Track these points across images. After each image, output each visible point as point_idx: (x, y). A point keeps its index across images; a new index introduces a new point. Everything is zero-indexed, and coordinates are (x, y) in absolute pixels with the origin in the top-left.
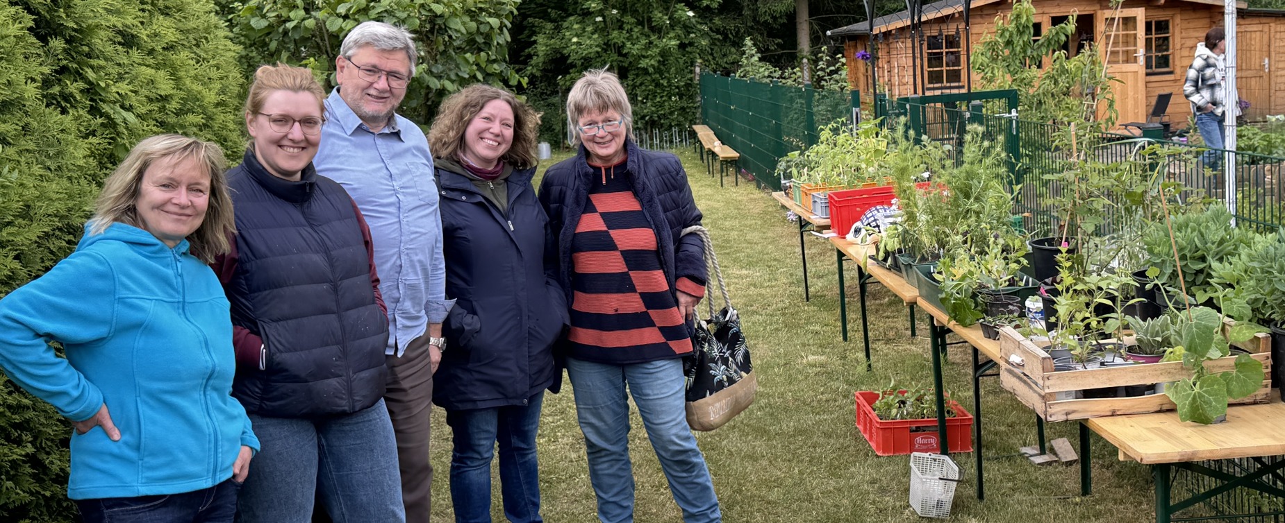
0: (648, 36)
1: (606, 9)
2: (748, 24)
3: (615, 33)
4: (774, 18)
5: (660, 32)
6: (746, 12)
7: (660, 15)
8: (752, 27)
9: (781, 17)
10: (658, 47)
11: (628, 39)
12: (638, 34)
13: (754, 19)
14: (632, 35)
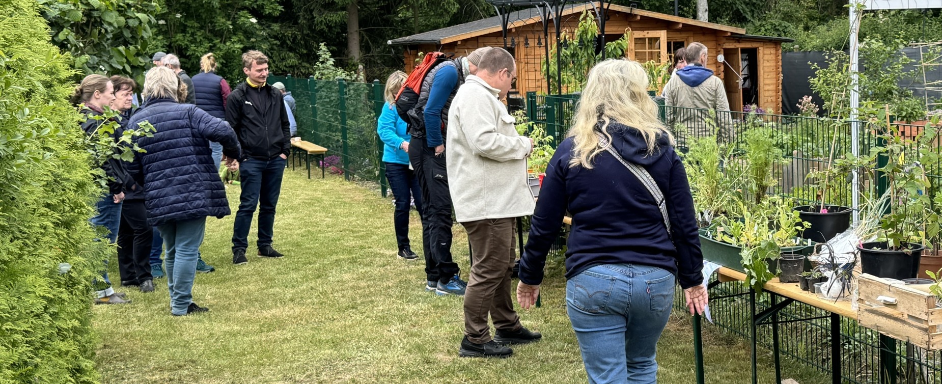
0: (210, 41)
1: (170, 13)
2: (305, 32)
3: (179, 36)
4: (329, 27)
5: (221, 36)
6: (301, 21)
7: (224, 20)
8: (308, 35)
9: (335, 27)
10: (221, 50)
11: (192, 42)
12: (201, 38)
13: (310, 28)
14: (195, 39)
